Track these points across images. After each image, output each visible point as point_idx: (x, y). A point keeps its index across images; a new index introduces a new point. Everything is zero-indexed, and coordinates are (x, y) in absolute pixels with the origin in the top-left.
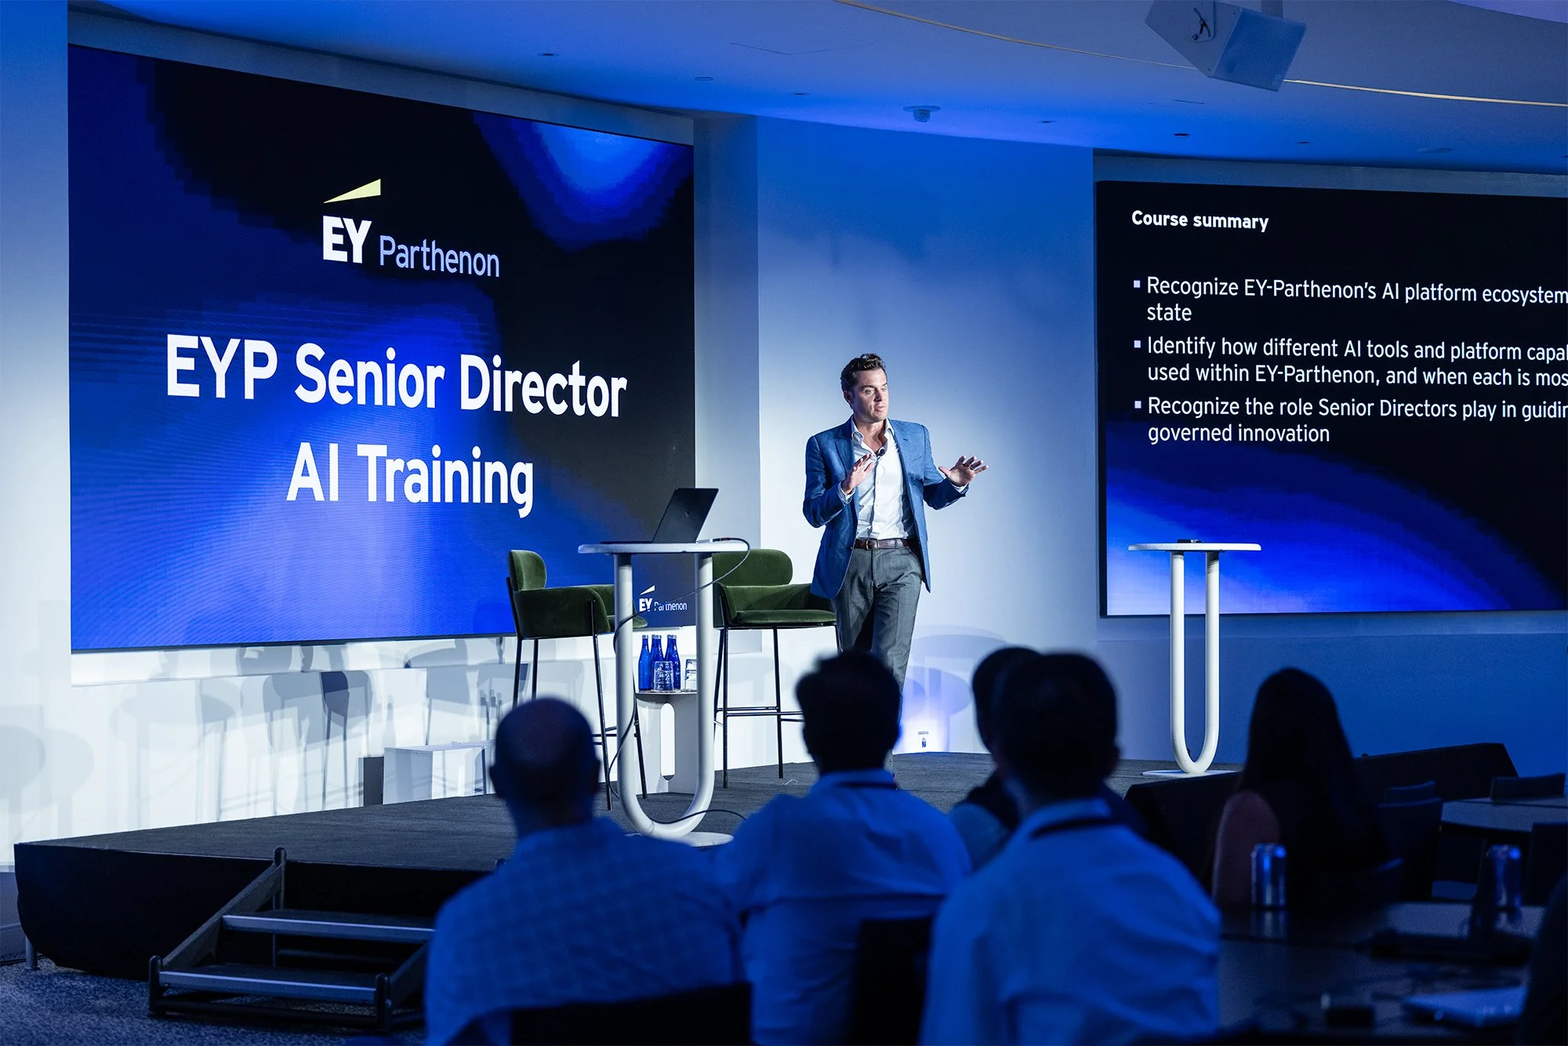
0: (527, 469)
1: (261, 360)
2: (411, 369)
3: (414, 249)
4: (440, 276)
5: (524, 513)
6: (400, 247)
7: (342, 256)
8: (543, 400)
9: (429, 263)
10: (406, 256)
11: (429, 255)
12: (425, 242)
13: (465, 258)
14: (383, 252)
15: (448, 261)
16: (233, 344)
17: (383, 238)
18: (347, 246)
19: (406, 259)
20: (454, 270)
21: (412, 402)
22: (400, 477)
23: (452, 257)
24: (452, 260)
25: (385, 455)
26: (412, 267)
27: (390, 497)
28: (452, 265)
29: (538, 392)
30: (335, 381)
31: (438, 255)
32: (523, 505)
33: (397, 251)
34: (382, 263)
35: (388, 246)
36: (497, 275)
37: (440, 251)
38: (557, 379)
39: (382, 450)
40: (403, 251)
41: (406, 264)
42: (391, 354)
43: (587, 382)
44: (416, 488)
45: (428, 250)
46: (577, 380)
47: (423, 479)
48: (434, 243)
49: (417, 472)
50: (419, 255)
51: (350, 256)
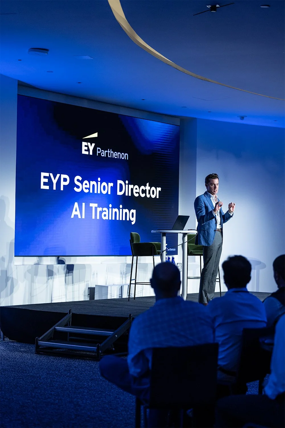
0: (134, 211)
1: (65, 180)
2: (104, 184)
3: (106, 151)
4: (112, 159)
5: (133, 223)
6: (102, 151)
7: (87, 153)
8: (139, 193)
9: (110, 155)
10: (104, 153)
11: (110, 153)
12: (109, 150)
13: (119, 154)
14: (98, 152)
15: (115, 155)
16: (58, 175)
17: (98, 148)
18: (88, 150)
19: (104, 154)
20: (116, 157)
21: (104, 192)
22: (101, 212)
23: (116, 154)
24: (116, 155)
25: (97, 206)
26: (105, 156)
27: (98, 218)
28: (116, 156)
29: (138, 191)
30: (84, 186)
31: (112, 153)
32: (133, 221)
33: (102, 152)
34: (97, 155)
35: (99, 150)
36: (128, 159)
37: (113, 152)
38: (143, 187)
39: (96, 205)
40: (103, 152)
41: (104, 155)
42: (99, 179)
43: (151, 188)
44: (105, 215)
45: (110, 152)
46: (148, 188)
47: (107, 213)
48: (111, 150)
49: (105, 211)
50: (107, 153)
51: (89, 153)
